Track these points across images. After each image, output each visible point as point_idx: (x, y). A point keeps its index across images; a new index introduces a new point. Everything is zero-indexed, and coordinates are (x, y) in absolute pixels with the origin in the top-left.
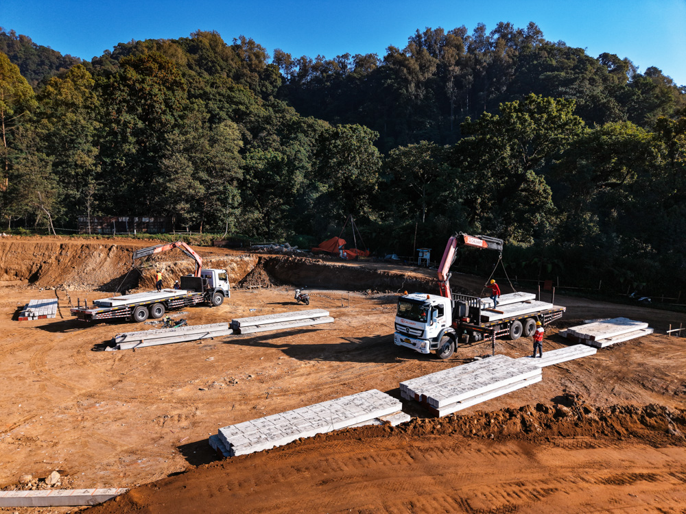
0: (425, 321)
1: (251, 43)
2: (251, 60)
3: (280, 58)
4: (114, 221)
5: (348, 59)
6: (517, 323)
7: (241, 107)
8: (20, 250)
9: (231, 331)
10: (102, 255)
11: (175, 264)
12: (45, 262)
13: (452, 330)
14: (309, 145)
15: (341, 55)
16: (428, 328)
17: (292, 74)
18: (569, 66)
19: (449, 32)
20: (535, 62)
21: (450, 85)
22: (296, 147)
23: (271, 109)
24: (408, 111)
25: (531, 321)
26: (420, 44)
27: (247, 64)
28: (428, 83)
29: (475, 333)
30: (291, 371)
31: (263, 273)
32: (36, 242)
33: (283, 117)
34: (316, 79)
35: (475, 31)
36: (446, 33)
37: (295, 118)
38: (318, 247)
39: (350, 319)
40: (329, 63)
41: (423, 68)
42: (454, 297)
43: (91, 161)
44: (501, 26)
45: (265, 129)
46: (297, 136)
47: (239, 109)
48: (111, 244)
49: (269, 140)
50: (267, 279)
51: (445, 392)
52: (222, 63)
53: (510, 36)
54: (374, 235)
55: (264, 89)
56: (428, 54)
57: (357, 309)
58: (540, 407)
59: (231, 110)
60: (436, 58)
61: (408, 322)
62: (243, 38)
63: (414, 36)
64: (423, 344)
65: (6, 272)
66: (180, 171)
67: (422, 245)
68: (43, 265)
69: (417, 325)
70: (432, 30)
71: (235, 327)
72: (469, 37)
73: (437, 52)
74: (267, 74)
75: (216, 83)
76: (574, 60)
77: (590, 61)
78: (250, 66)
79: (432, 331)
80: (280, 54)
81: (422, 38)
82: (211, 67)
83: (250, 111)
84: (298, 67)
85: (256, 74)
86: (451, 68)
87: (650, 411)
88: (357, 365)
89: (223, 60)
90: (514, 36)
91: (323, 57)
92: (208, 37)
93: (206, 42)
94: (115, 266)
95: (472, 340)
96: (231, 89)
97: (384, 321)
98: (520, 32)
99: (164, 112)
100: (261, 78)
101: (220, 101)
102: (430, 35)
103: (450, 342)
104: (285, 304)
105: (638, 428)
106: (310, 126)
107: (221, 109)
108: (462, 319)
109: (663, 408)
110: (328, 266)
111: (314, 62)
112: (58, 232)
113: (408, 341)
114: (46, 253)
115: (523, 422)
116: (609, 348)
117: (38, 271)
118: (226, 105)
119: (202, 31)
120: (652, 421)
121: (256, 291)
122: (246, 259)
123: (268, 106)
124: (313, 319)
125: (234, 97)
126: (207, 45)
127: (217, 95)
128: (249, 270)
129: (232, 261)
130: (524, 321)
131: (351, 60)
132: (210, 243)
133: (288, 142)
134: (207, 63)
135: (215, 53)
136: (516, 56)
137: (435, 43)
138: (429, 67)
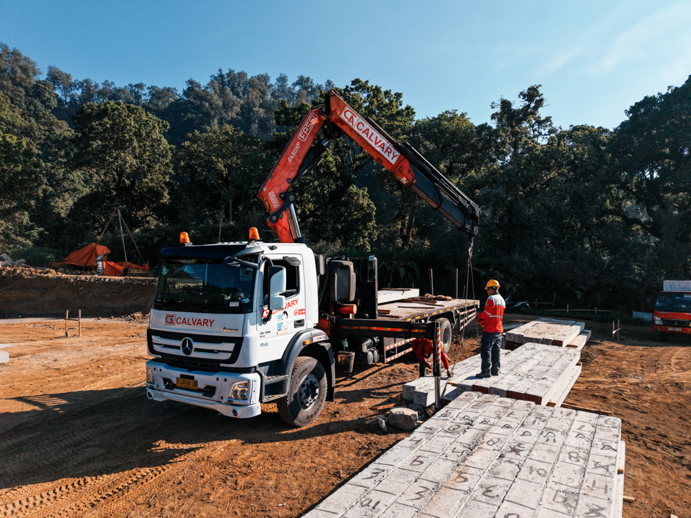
5: (142, 89)
13: (320, 336)
16: (254, 332)
17: (72, 97)
33: (50, 131)
35: (277, 80)
37: (67, 134)
53: (310, 90)
56: (231, 94)
60: (240, 99)
64: (237, 386)
69: (220, 324)
72: (272, 85)
73: (241, 94)
79: (267, 339)
80: (57, 72)
81: (224, 78)
84: (80, 90)
86: (255, 109)
100: (27, 94)
103: (316, 373)
108: (338, 308)
111: (101, 87)
113: (187, 384)
137: (239, 85)
138: (232, 106)
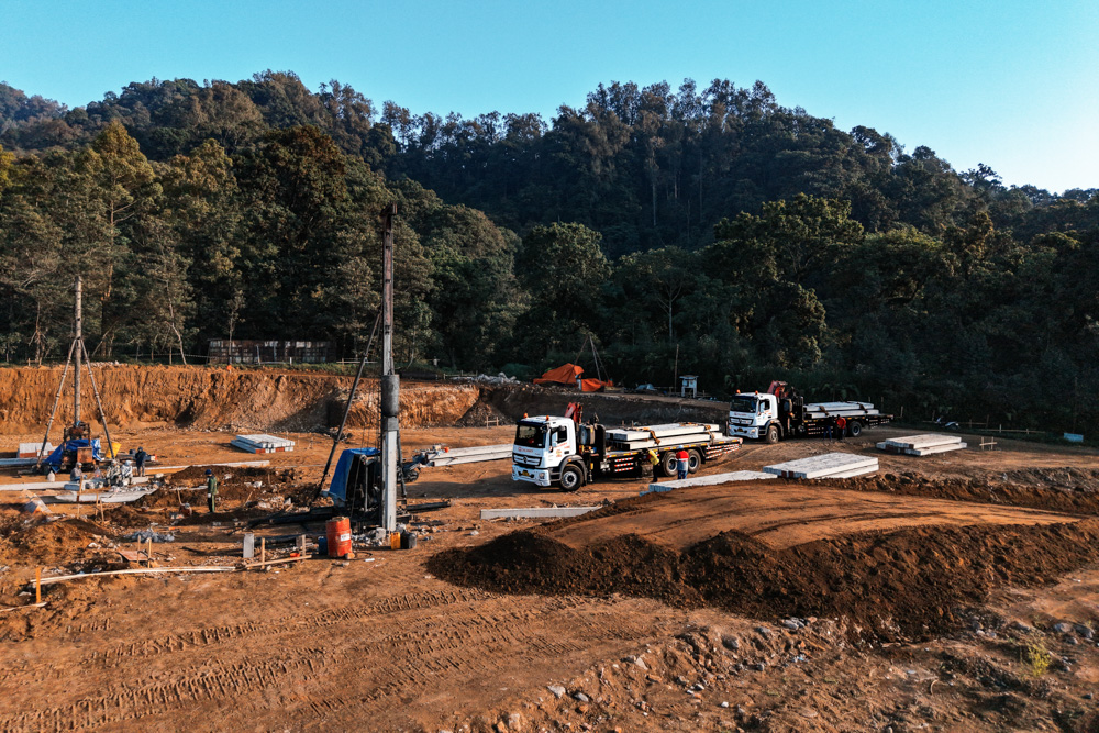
0: (754, 413)
1: (348, 91)
2: (348, 116)
3: (392, 113)
4: (257, 346)
5: (496, 120)
12: (196, 397)
15: (486, 114)
16: (757, 418)
17: (410, 138)
18: (815, 143)
19: (645, 89)
20: (768, 136)
26: (604, 104)
27: (342, 121)
28: (619, 159)
31: (488, 407)
34: (447, 147)
35: (681, 88)
36: (640, 90)
37: (438, 206)
38: (541, 377)
40: (468, 125)
41: (612, 137)
43: (229, 263)
44: (717, 83)
46: (442, 233)
48: (278, 375)
52: (306, 120)
53: (730, 98)
60: (628, 124)
61: (740, 415)
62: (336, 85)
63: (595, 92)
65: (146, 410)
66: (358, 279)
67: (685, 371)
68: (195, 400)
70: (621, 85)
73: (629, 115)
77: (842, 136)
78: (347, 123)
80: (393, 108)
81: (606, 96)
84: (420, 128)
85: (357, 138)
86: (652, 140)
89: (307, 115)
90: (735, 98)
91: (459, 115)
92: (283, 80)
94: (290, 402)
98: (743, 94)
100: (365, 144)
102: (619, 92)
111: (445, 122)
112: (190, 360)
113: (741, 430)
114: (196, 385)
117: (189, 408)
121: (493, 428)
122: (465, 391)
128: (470, 404)
131: (501, 122)
135: (295, 103)
136: (740, 126)
137: (626, 102)
138: (619, 137)
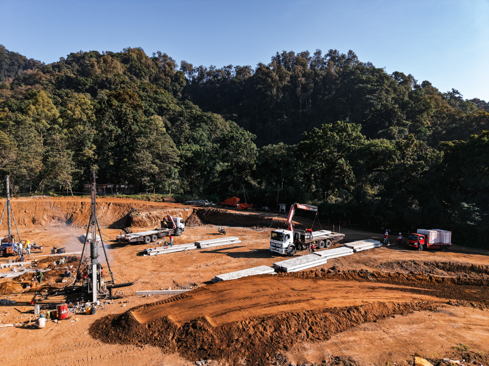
0: (283, 241)
1: (165, 56)
2: (165, 68)
3: (185, 66)
4: (104, 187)
5: (231, 69)
6: (322, 242)
7: (163, 105)
8: (59, 206)
9: (196, 247)
10: (105, 208)
11: (150, 214)
12: (74, 213)
13: (293, 245)
14: (209, 130)
15: (226, 66)
16: (283, 244)
17: (193, 77)
18: (373, 81)
19: (298, 54)
20: (352, 77)
21: (299, 89)
22: (201, 132)
23: (183, 107)
24: (272, 107)
25: (328, 241)
26: (279, 62)
27: (162, 70)
28: (284, 89)
29: (303, 246)
30: (229, 262)
31: (196, 217)
32: (68, 201)
33: (191, 112)
34: (209, 81)
35: (315, 54)
36: (296, 55)
37: (199, 113)
38: (223, 202)
39: (248, 241)
40: (218, 71)
41: (281, 78)
42: (294, 230)
43: (91, 152)
44: (331, 51)
45: (180, 119)
46: (200, 125)
47: (162, 107)
48: (109, 202)
49: (183, 128)
50: (199, 221)
51: (289, 266)
52: (146, 70)
53: (337, 58)
54: (255, 195)
55: (175, 88)
56: (284, 68)
57: (251, 237)
58: (322, 270)
59: (156, 107)
60: (290, 71)
61: (275, 241)
62: (159, 53)
63: (275, 56)
64: (281, 250)
65: (53, 218)
66: (145, 159)
67: (281, 202)
68: (74, 214)
69: (279, 242)
70: (287, 52)
71: (198, 246)
72: (311, 58)
73: (291, 66)
74: (177, 78)
75: (146, 88)
76: (377, 76)
77: (387, 77)
78: (164, 71)
79: (285, 245)
80: (185, 64)
81: (280, 57)
82: (138, 73)
83: (170, 108)
84: (197, 72)
85: (169, 78)
86: (299, 79)
87: (362, 271)
88: (256, 259)
89: (146, 68)
90: (340, 59)
91: (215, 67)
92: (136, 52)
93: (134, 56)
94: (113, 214)
95: (302, 249)
96: (156, 92)
97: (264, 242)
98: (343, 56)
99: (133, 124)
100: (172, 81)
101: (149, 101)
102: (286, 56)
103: (293, 249)
104: (214, 234)
105: (357, 277)
106: (209, 118)
107: (150, 106)
108: (298, 240)
109: (367, 271)
110: (232, 214)
111: (208, 70)
112: (75, 194)
113: (276, 249)
114: (74, 207)
115: (316, 274)
116: (360, 252)
117: (71, 217)
118: (154, 104)
119: (132, 48)
120: (362, 275)
121: (195, 228)
122: (187, 210)
123: (181, 104)
124: (232, 241)
125: (159, 98)
126: (136, 58)
127: (147, 97)
128: (188, 216)
129: (179, 211)
130: (325, 240)
131: (233, 69)
132: (161, 200)
133: (195, 129)
134: (135, 70)
135: (141, 63)
136: (341, 72)
137: (289, 61)
138: (285, 77)
